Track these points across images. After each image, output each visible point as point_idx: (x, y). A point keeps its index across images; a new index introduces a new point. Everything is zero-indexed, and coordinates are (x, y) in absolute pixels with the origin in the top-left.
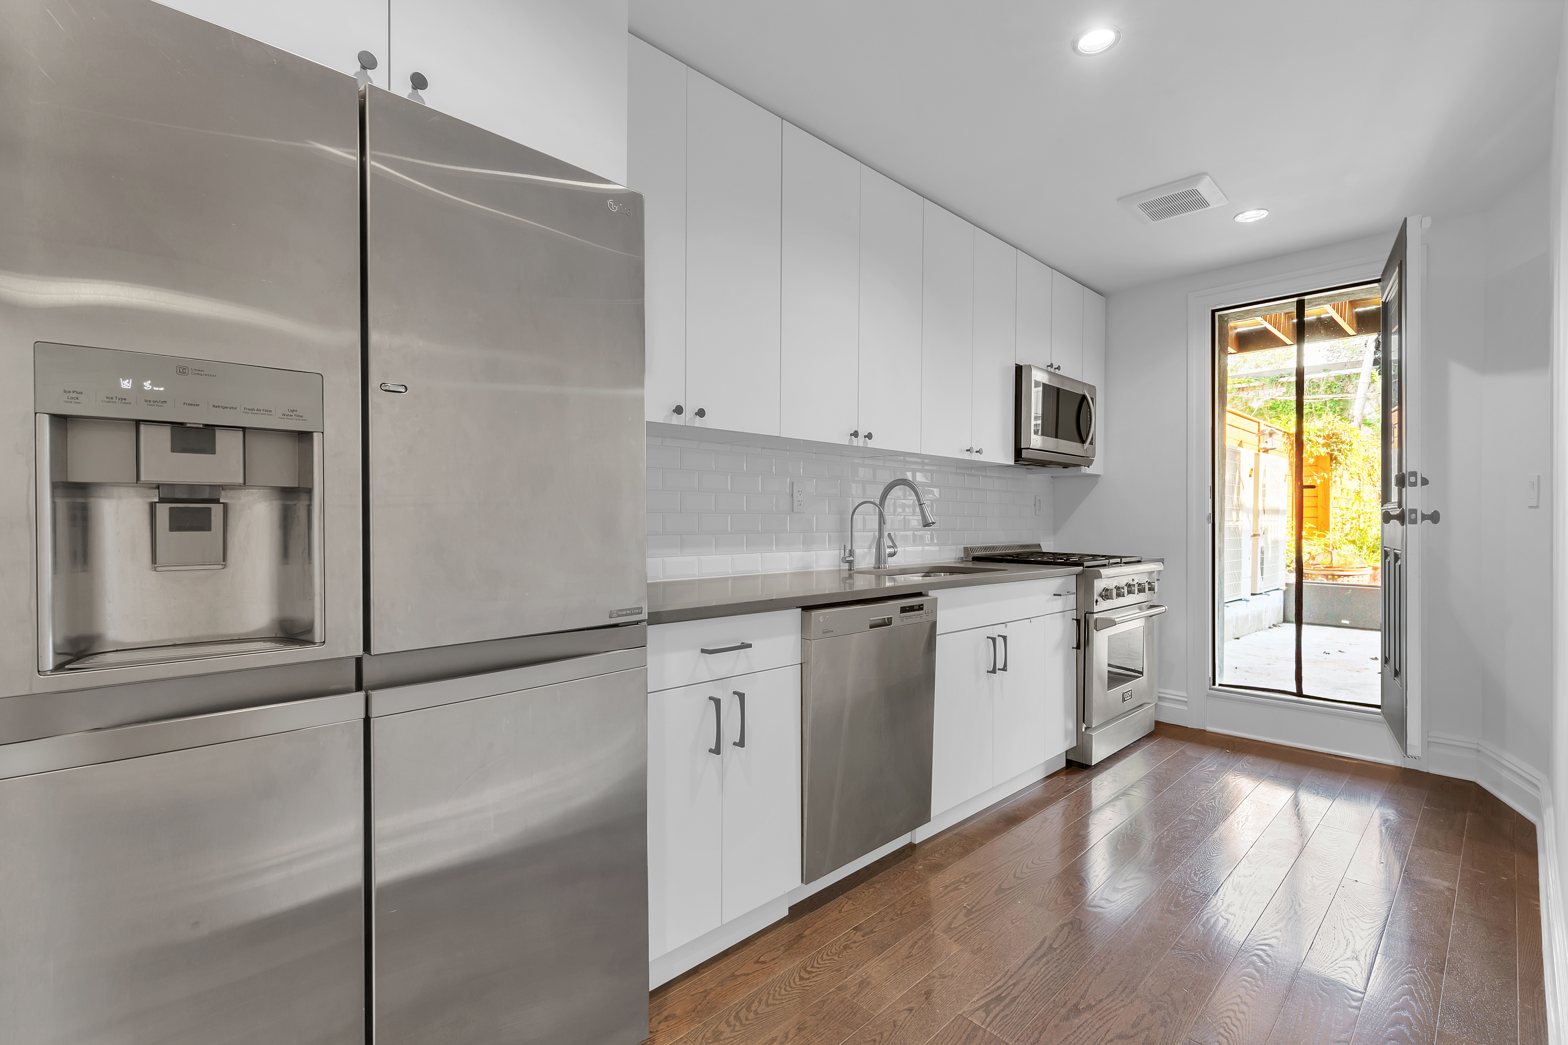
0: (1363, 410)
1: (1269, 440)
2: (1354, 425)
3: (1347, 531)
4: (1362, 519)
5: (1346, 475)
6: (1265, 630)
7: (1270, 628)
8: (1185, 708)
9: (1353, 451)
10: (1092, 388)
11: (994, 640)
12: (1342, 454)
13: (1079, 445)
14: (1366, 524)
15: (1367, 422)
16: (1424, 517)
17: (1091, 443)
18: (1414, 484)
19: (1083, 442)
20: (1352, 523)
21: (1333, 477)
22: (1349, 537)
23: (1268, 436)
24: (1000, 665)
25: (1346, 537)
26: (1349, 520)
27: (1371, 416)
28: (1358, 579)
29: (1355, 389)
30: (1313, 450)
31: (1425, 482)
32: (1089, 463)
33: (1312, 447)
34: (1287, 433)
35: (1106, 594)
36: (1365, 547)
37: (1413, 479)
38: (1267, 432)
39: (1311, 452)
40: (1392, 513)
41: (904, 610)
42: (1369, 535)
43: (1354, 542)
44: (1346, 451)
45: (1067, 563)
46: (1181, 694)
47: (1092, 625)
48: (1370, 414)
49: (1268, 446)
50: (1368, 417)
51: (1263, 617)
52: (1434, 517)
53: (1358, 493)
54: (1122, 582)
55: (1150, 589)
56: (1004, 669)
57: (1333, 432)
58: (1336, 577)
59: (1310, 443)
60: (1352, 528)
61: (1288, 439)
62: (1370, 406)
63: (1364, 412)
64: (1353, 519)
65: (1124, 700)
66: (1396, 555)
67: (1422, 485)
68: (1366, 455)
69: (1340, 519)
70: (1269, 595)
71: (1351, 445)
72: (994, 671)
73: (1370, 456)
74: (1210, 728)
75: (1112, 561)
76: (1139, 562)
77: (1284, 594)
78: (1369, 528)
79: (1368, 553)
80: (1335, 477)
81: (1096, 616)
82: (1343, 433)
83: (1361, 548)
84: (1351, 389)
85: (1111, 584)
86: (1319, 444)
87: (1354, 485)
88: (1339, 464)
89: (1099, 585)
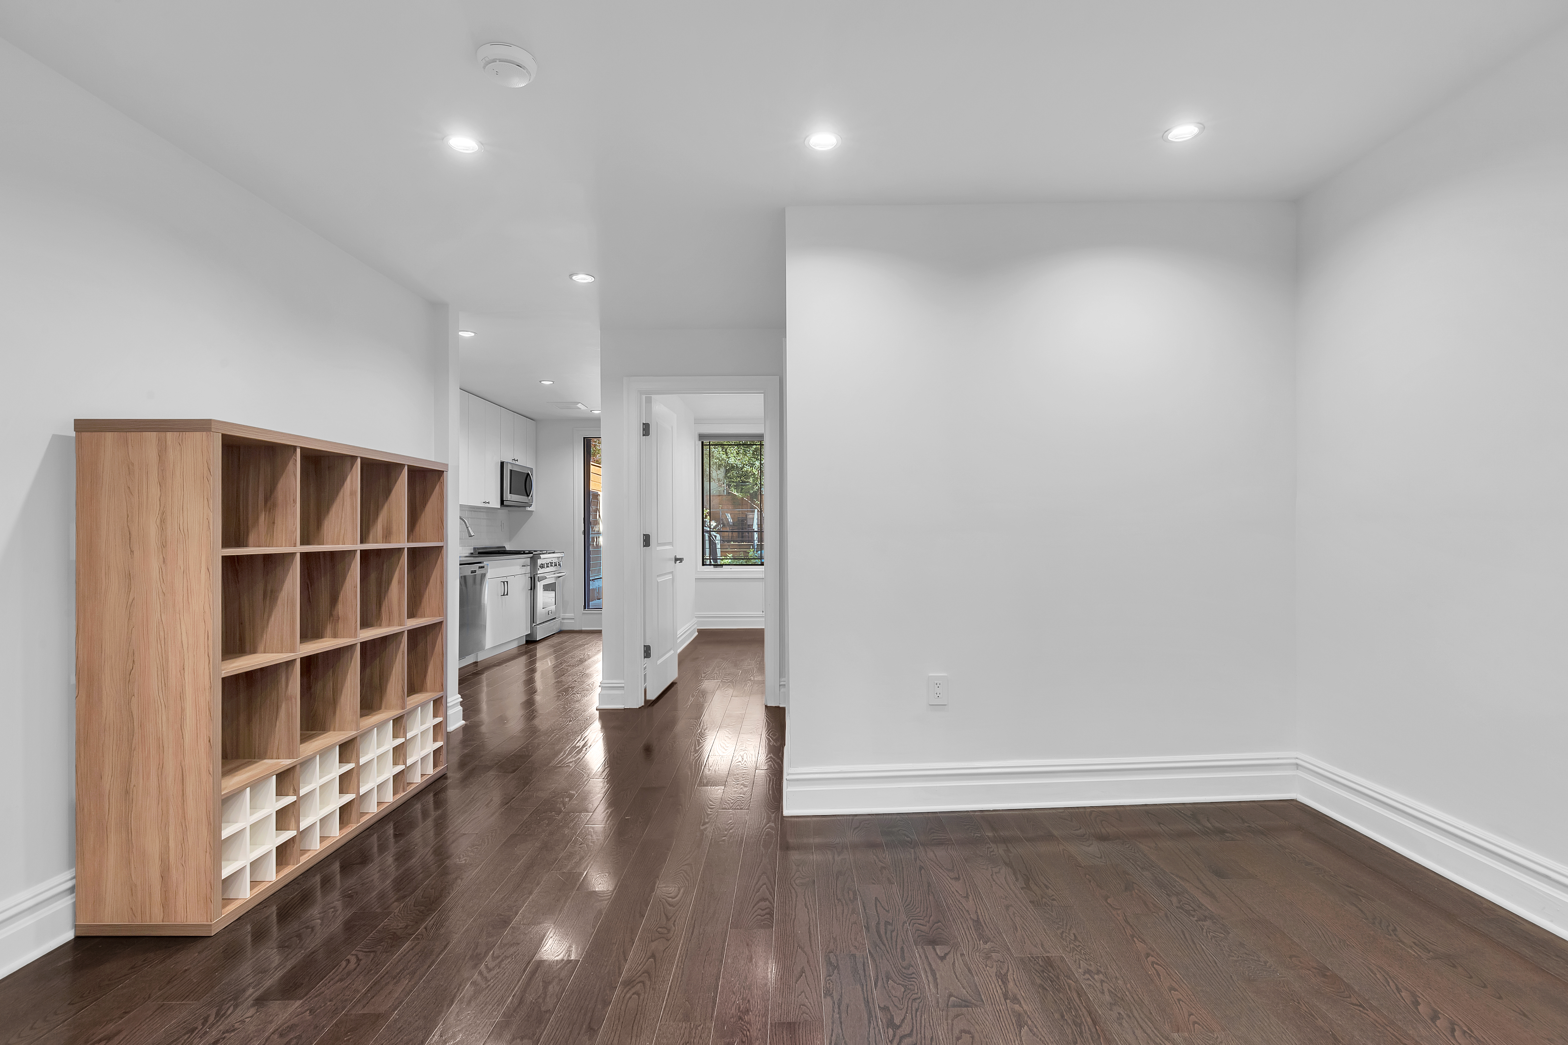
8: (573, 621)
10: (531, 469)
11: (504, 582)
13: (527, 497)
17: (531, 496)
19: (528, 496)
24: (506, 594)
32: (530, 506)
35: (542, 566)
41: (480, 568)
45: (524, 553)
46: (571, 615)
47: (536, 579)
54: (548, 561)
55: (559, 565)
56: (507, 595)
65: (548, 614)
72: (504, 595)
74: (583, 629)
75: (543, 552)
76: (554, 553)
81: (538, 575)
85: (544, 562)
89: (540, 562)
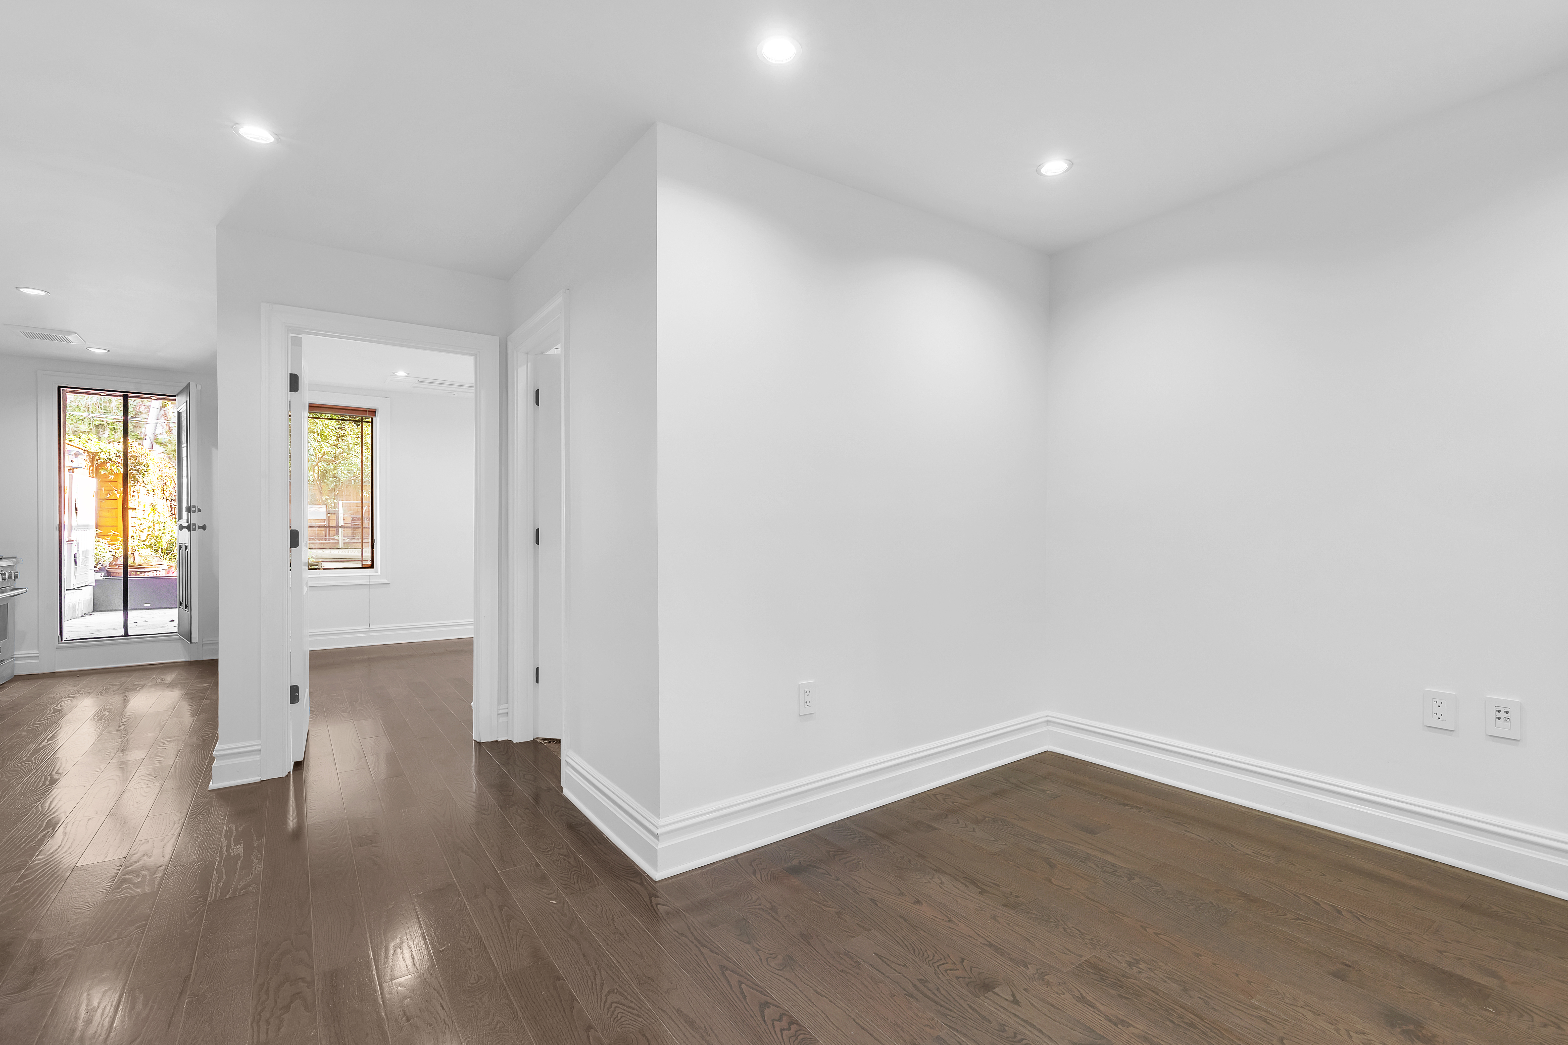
0: (155, 430)
1: (75, 460)
2: (147, 443)
3: (143, 538)
4: (157, 527)
5: (143, 491)
6: (79, 618)
7: (82, 616)
8: (37, 661)
9: (149, 472)
12: (140, 474)
14: (161, 532)
15: (159, 441)
16: (199, 527)
18: (194, 512)
20: (148, 531)
21: (132, 492)
22: (146, 543)
23: (74, 456)
25: (144, 543)
26: (146, 528)
27: (162, 436)
28: (157, 573)
29: (147, 409)
30: (113, 468)
31: (199, 510)
33: (112, 465)
34: (87, 451)
36: (160, 550)
37: (194, 509)
38: (73, 453)
39: (111, 469)
40: (184, 525)
42: (163, 541)
43: (150, 546)
44: (143, 471)
46: (32, 652)
48: (161, 434)
49: (74, 465)
50: (159, 437)
51: (77, 608)
52: (204, 528)
53: (153, 506)
55: (14, 578)
57: (131, 454)
58: (138, 573)
59: (110, 462)
60: (149, 535)
61: (88, 457)
62: (161, 427)
63: (156, 432)
64: (150, 527)
66: (186, 548)
67: (198, 512)
68: (160, 474)
69: (137, 528)
70: (81, 590)
71: (147, 467)
73: (164, 475)
74: (57, 670)
77: (94, 588)
78: (163, 535)
79: (163, 554)
80: (134, 492)
82: (140, 456)
83: (157, 551)
84: (143, 409)
86: (119, 463)
87: (150, 499)
88: (137, 482)
